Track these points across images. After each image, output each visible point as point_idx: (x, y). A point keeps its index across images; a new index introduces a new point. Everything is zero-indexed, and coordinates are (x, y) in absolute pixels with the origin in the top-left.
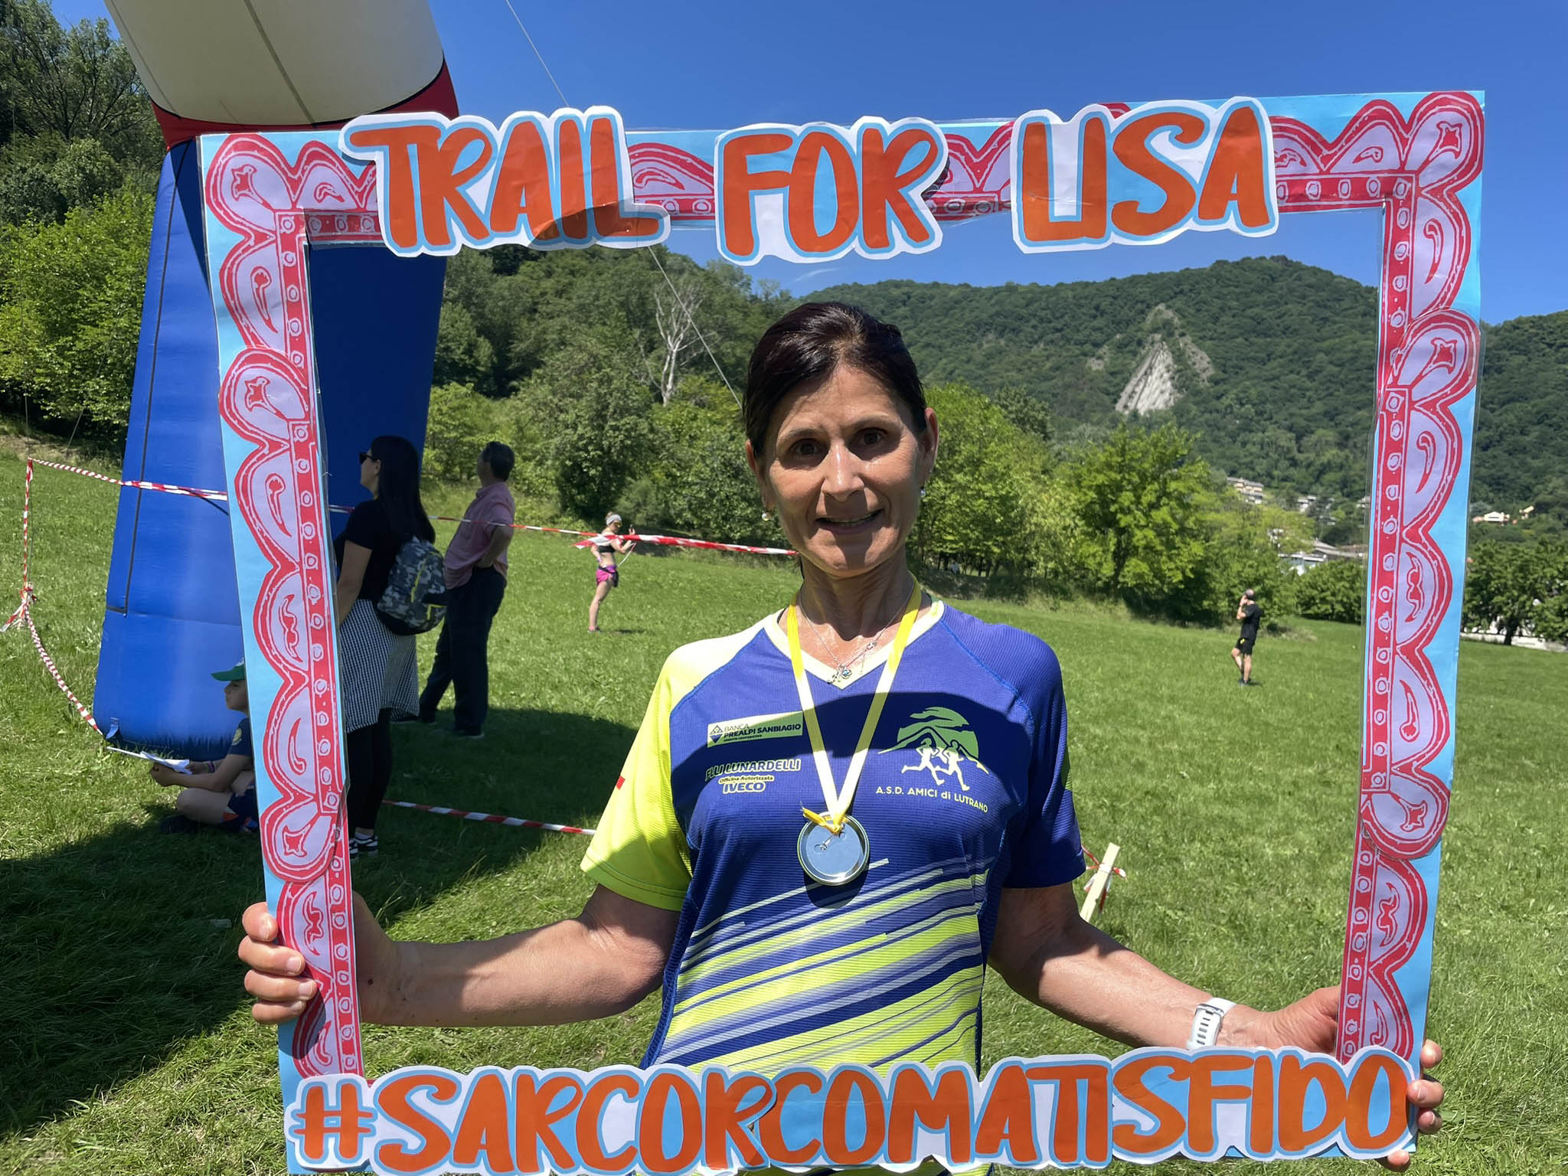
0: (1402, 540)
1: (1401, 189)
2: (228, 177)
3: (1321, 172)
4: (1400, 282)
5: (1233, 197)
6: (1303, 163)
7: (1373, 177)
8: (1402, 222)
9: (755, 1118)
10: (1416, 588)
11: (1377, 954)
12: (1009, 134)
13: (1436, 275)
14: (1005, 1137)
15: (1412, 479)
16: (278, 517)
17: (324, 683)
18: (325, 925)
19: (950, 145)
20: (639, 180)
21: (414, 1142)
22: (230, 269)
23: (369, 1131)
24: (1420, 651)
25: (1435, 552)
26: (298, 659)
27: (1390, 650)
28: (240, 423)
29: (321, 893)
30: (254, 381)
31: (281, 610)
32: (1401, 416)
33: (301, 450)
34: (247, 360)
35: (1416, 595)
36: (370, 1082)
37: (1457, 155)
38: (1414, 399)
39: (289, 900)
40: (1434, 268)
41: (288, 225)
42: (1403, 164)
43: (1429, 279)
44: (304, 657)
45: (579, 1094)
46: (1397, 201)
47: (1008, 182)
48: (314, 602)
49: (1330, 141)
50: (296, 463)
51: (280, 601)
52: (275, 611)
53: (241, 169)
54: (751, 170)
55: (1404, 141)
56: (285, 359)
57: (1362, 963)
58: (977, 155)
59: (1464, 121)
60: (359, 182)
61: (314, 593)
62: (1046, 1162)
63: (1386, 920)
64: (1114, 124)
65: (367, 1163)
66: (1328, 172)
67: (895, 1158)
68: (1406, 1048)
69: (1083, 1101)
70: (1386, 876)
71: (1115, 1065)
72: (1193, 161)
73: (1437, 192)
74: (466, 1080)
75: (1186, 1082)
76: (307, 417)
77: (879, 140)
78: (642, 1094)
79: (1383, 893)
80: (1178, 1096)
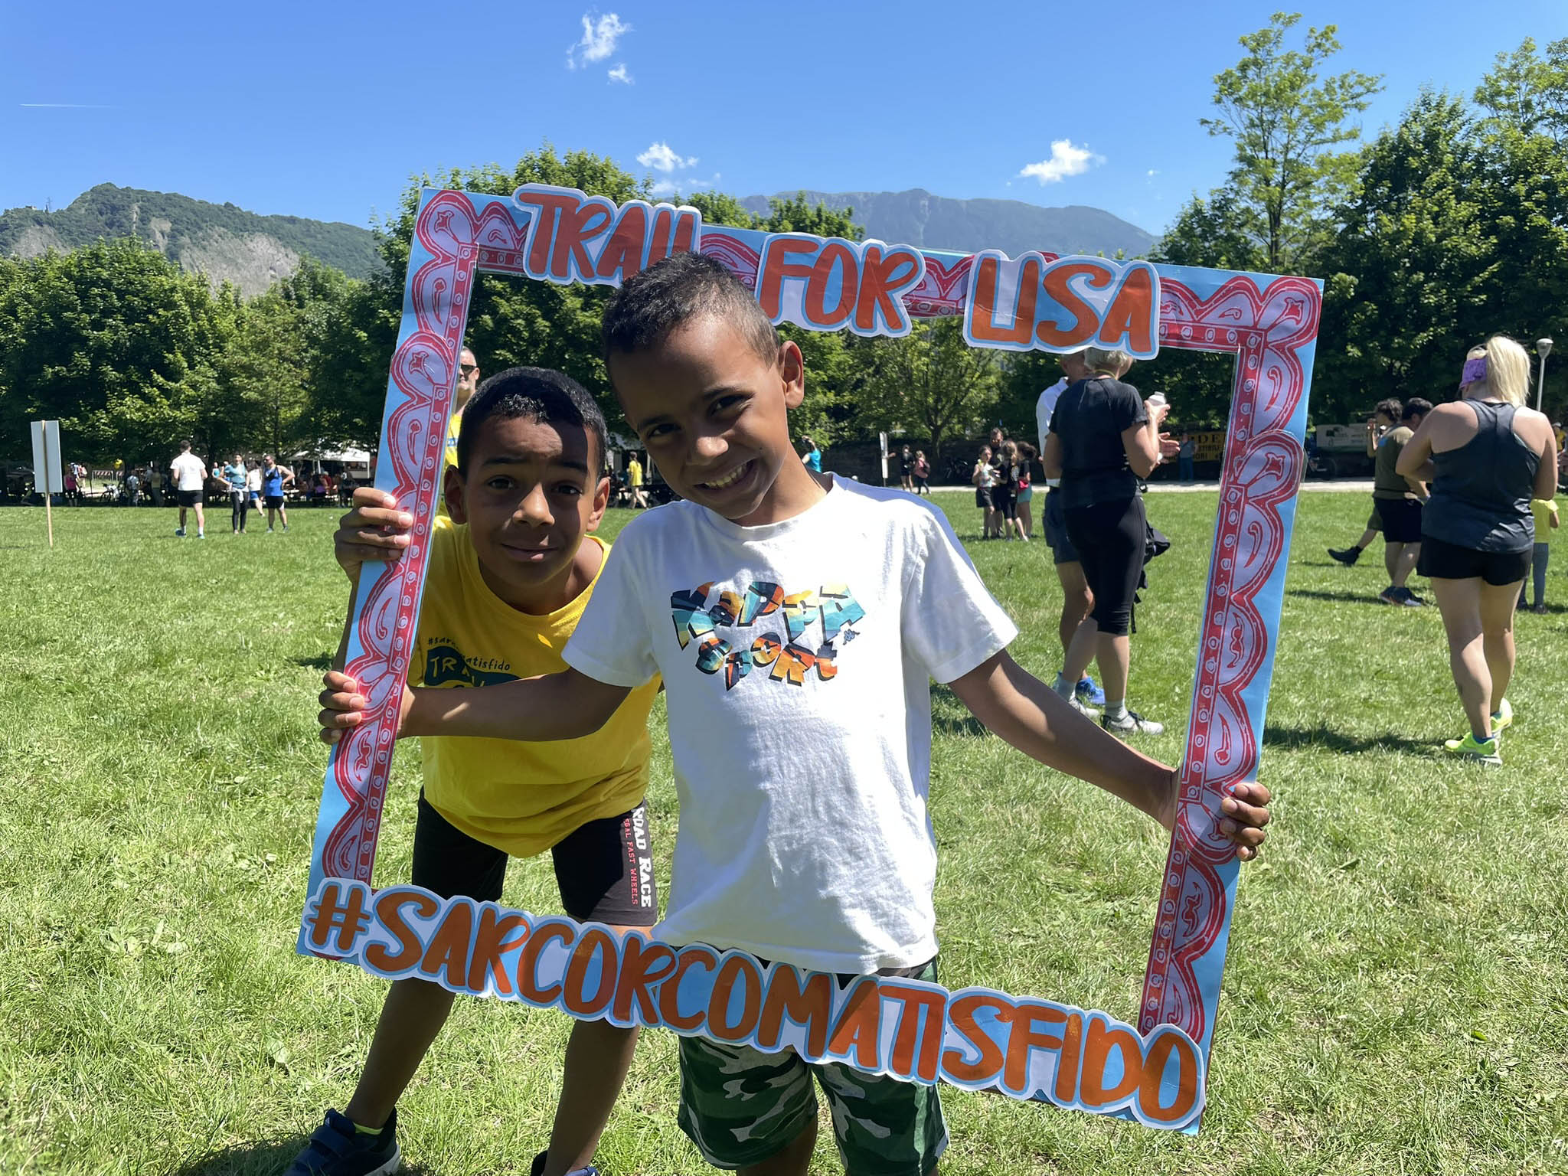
0: (1230, 603)
1: (1252, 341)
2: (435, 218)
3: (1194, 321)
5: (1127, 329)
6: (1181, 312)
7: (1233, 330)
8: (1251, 364)
9: (659, 983)
10: (1238, 643)
11: (1180, 942)
14: (855, 1041)
15: (1242, 557)
16: (411, 450)
17: (414, 574)
18: (371, 758)
19: (928, 265)
21: (394, 947)
23: (363, 930)
24: (1237, 693)
25: (1254, 615)
27: (1213, 688)
29: (374, 734)
30: (419, 353)
32: (1237, 507)
33: (439, 406)
34: (417, 339)
35: (1237, 647)
36: (374, 892)
37: (1298, 322)
38: (1249, 495)
42: (1256, 324)
43: (1268, 408)
45: (527, 933)
46: (1249, 350)
47: (965, 296)
48: (421, 515)
49: (1203, 300)
50: (433, 414)
53: (445, 213)
54: (786, 262)
55: (1258, 308)
56: (443, 342)
57: (1165, 948)
58: (946, 274)
59: (1305, 299)
60: (519, 232)
61: (423, 509)
63: (1191, 915)
64: (1046, 266)
65: (356, 956)
66: (1199, 322)
67: (762, 1042)
68: (1197, 1032)
69: (922, 1023)
70: (1193, 875)
71: (951, 995)
72: (1101, 300)
73: (1280, 348)
74: (445, 905)
75: (1009, 1024)
76: (447, 385)
77: (878, 257)
78: (575, 944)
79: (1189, 891)
80: (1002, 1034)
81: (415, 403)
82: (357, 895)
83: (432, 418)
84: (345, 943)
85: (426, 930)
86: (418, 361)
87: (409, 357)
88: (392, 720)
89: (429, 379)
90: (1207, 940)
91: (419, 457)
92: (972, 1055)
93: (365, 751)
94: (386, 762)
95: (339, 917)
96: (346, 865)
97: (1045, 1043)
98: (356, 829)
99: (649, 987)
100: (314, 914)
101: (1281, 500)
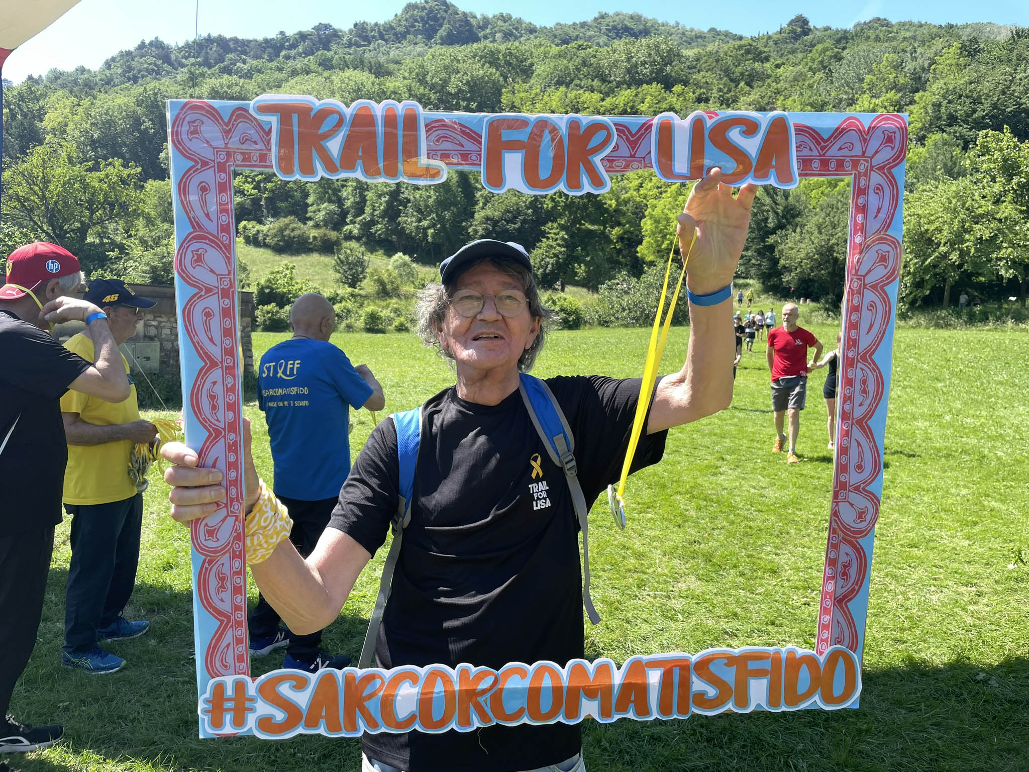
0: (858, 361)
1: (862, 168)
2: (185, 128)
3: (820, 155)
4: (860, 218)
6: (811, 149)
7: (848, 159)
8: (862, 183)
9: (488, 695)
11: (840, 592)
12: (651, 125)
13: (880, 215)
14: (632, 702)
15: (864, 327)
16: (209, 333)
17: (232, 436)
18: (229, 584)
19: (617, 130)
21: (280, 716)
22: (185, 182)
23: (252, 710)
24: (866, 422)
25: (876, 368)
26: (218, 420)
27: (850, 422)
28: (187, 276)
29: (227, 565)
30: (198, 250)
31: (208, 390)
32: (859, 292)
33: (226, 293)
34: (193, 238)
35: (864, 391)
36: (254, 680)
37: (893, 149)
38: (867, 282)
39: (207, 569)
40: (879, 211)
41: (222, 157)
42: (864, 153)
43: (876, 217)
44: (222, 419)
45: (383, 683)
46: (860, 173)
47: (650, 152)
48: (229, 386)
49: (826, 137)
50: (221, 301)
51: (207, 385)
52: (204, 390)
53: (194, 122)
54: (504, 138)
55: (865, 140)
56: (217, 238)
57: (830, 598)
58: (633, 136)
59: (897, 130)
60: (268, 134)
61: (230, 381)
62: (655, 715)
63: (845, 574)
64: (709, 123)
65: (250, 729)
66: (824, 155)
67: (568, 716)
68: (853, 646)
69: (676, 679)
70: (845, 548)
71: (694, 658)
72: (752, 146)
73: (881, 169)
74: (313, 678)
75: (734, 668)
76: (229, 274)
77: (579, 127)
78: (421, 682)
79: (843, 559)
80: (729, 676)
81: (203, 293)
82: (240, 687)
83: (221, 304)
84: (239, 721)
85: (302, 699)
86: (199, 259)
87: (189, 255)
88: (240, 552)
89: (212, 271)
90: (857, 588)
91: (217, 339)
92: (712, 692)
93: (222, 579)
94: (242, 583)
95: (230, 705)
96: (226, 666)
97: (759, 674)
98: (228, 638)
99: (481, 699)
100: (208, 706)
101: (888, 283)
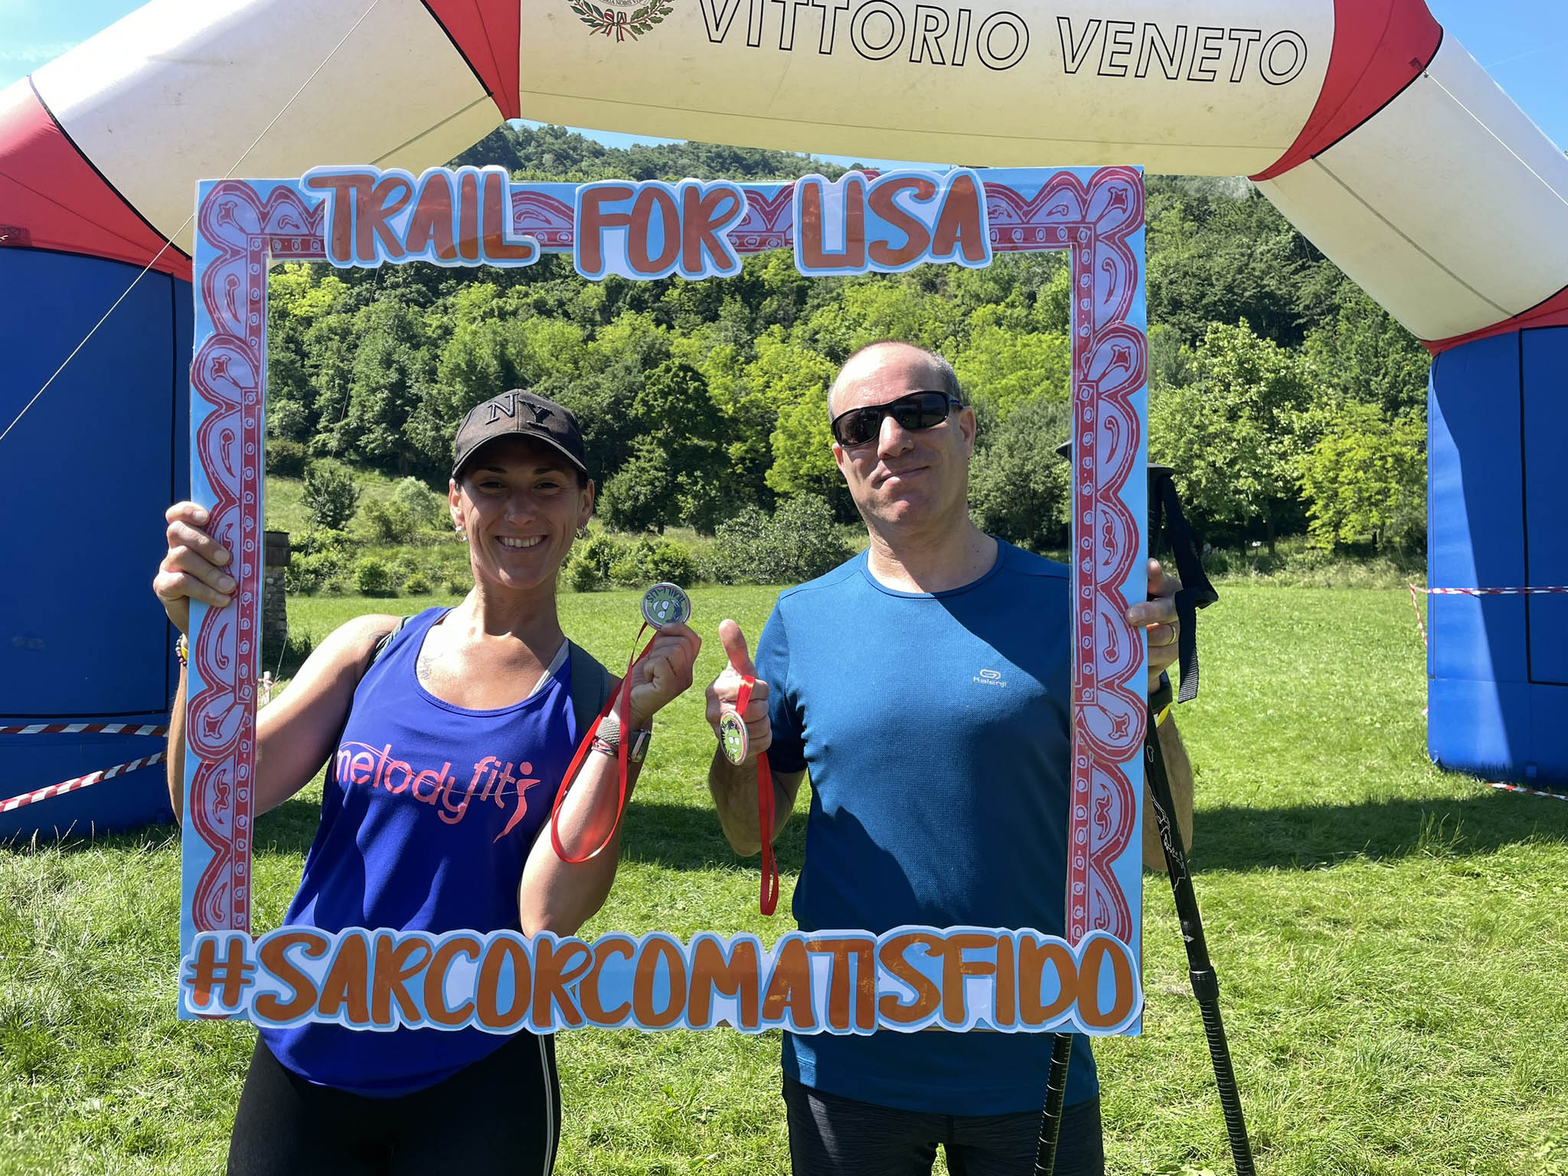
20: (519, 217)
60: (312, 215)
